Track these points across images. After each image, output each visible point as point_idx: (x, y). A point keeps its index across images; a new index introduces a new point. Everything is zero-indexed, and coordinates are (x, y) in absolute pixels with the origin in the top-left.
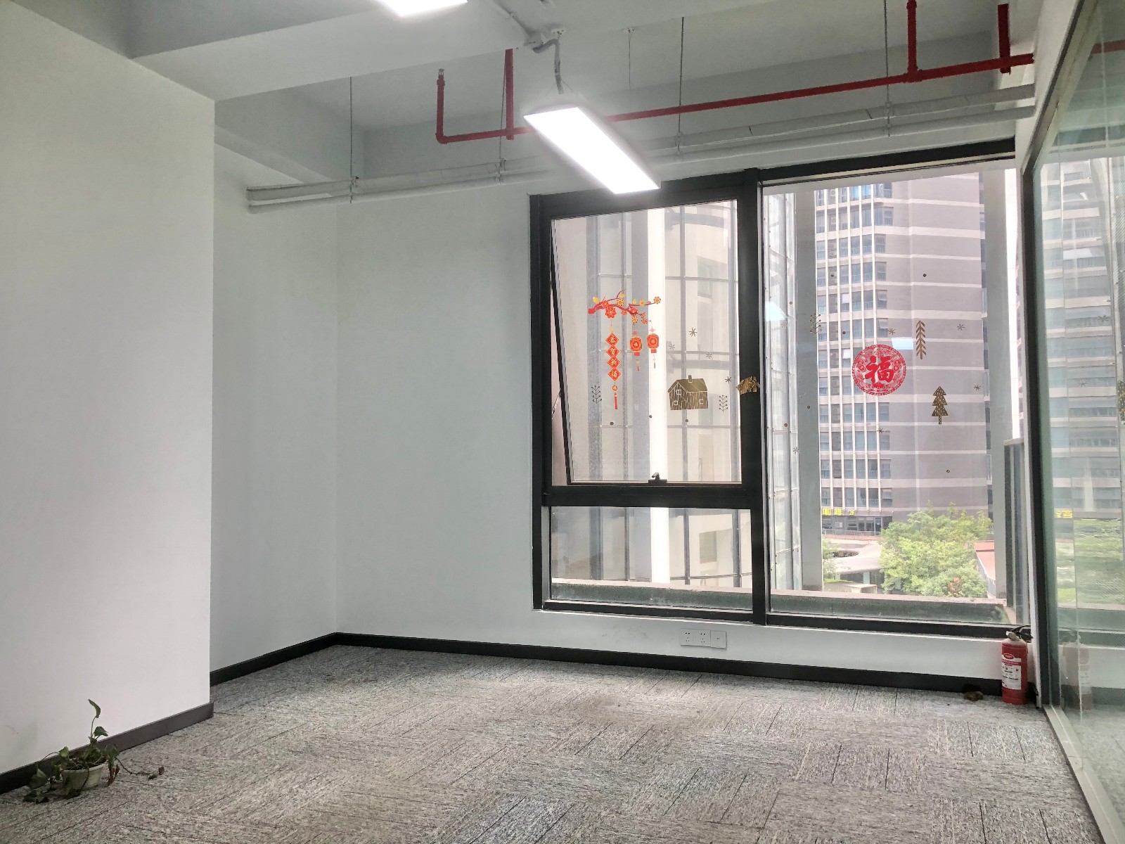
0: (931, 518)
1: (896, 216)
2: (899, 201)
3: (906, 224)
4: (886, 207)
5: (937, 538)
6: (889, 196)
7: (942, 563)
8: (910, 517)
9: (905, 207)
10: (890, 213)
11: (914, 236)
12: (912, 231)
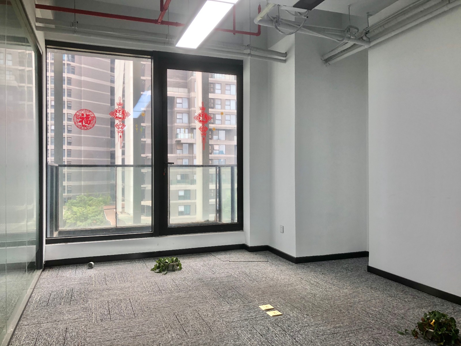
0: (86, 197)
1: (76, 71)
2: (78, 65)
3: (81, 75)
4: (72, 66)
5: (89, 205)
6: (73, 61)
7: (90, 215)
8: (77, 197)
9: (81, 68)
10: (74, 69)
11: (84, 81)
12: (83, 78)
